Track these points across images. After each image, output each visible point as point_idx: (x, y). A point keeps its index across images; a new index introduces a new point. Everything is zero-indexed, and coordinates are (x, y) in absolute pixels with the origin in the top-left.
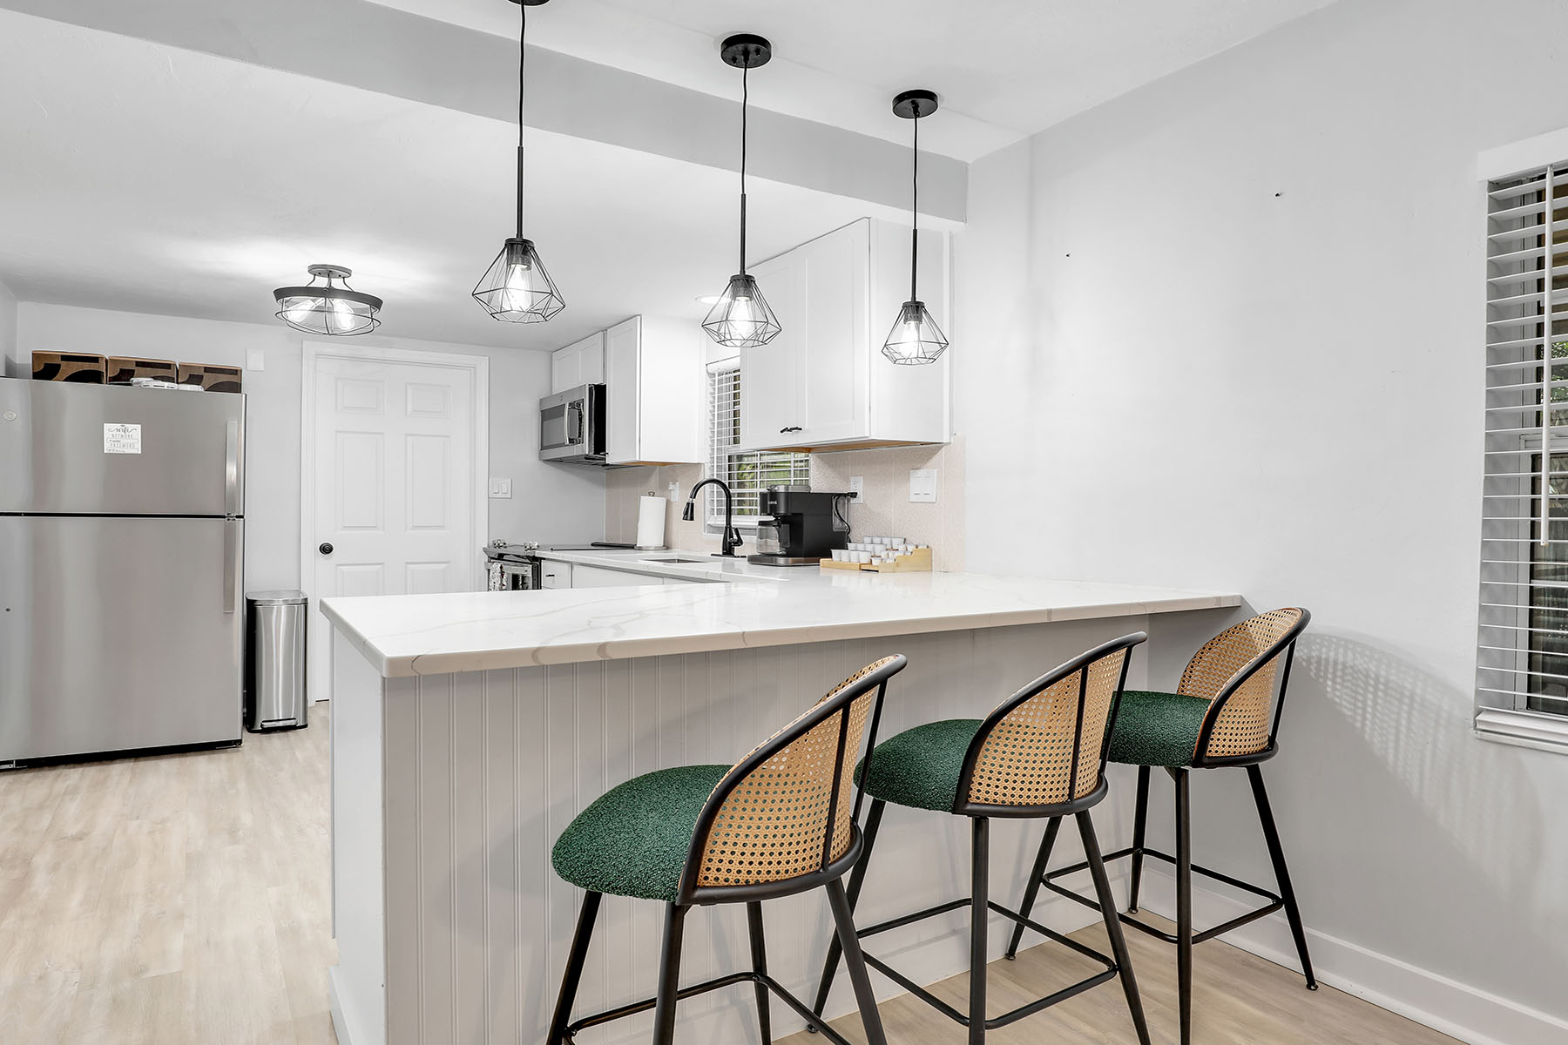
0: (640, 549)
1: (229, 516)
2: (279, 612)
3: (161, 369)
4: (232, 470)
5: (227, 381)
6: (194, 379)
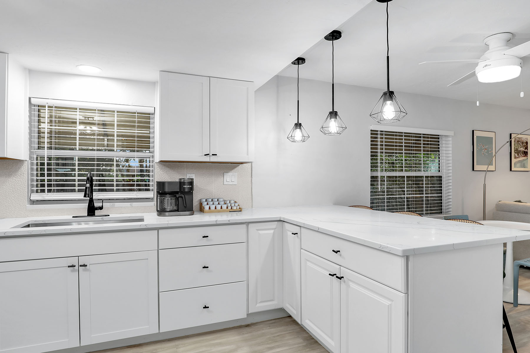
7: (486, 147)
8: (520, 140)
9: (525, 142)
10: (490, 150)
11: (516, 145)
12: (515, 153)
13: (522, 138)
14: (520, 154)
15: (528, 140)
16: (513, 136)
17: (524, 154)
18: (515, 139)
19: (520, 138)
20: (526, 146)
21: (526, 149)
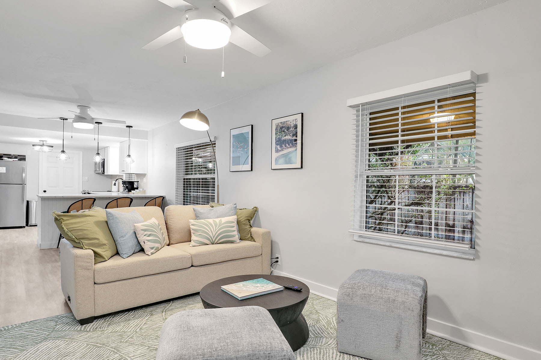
0: (112, 192)
1: (23, 184)
2: (34, 203)
3: (9, 156)
4: (24, 175)
5: (22, 158)
6: (16, 158)
7: (242, 144)
8: (285, 125)
9: (292, 125)
10: (245, 147)
11: (279, 134)
12: (277, 144)
13: (287, 122)
14: (283, 145)
15: (297, 121)
16: (275, 122)
17: (290, 144)
18: (277, 126)
19: (284, 122)
20: (295, 130)
21: (293, 135)
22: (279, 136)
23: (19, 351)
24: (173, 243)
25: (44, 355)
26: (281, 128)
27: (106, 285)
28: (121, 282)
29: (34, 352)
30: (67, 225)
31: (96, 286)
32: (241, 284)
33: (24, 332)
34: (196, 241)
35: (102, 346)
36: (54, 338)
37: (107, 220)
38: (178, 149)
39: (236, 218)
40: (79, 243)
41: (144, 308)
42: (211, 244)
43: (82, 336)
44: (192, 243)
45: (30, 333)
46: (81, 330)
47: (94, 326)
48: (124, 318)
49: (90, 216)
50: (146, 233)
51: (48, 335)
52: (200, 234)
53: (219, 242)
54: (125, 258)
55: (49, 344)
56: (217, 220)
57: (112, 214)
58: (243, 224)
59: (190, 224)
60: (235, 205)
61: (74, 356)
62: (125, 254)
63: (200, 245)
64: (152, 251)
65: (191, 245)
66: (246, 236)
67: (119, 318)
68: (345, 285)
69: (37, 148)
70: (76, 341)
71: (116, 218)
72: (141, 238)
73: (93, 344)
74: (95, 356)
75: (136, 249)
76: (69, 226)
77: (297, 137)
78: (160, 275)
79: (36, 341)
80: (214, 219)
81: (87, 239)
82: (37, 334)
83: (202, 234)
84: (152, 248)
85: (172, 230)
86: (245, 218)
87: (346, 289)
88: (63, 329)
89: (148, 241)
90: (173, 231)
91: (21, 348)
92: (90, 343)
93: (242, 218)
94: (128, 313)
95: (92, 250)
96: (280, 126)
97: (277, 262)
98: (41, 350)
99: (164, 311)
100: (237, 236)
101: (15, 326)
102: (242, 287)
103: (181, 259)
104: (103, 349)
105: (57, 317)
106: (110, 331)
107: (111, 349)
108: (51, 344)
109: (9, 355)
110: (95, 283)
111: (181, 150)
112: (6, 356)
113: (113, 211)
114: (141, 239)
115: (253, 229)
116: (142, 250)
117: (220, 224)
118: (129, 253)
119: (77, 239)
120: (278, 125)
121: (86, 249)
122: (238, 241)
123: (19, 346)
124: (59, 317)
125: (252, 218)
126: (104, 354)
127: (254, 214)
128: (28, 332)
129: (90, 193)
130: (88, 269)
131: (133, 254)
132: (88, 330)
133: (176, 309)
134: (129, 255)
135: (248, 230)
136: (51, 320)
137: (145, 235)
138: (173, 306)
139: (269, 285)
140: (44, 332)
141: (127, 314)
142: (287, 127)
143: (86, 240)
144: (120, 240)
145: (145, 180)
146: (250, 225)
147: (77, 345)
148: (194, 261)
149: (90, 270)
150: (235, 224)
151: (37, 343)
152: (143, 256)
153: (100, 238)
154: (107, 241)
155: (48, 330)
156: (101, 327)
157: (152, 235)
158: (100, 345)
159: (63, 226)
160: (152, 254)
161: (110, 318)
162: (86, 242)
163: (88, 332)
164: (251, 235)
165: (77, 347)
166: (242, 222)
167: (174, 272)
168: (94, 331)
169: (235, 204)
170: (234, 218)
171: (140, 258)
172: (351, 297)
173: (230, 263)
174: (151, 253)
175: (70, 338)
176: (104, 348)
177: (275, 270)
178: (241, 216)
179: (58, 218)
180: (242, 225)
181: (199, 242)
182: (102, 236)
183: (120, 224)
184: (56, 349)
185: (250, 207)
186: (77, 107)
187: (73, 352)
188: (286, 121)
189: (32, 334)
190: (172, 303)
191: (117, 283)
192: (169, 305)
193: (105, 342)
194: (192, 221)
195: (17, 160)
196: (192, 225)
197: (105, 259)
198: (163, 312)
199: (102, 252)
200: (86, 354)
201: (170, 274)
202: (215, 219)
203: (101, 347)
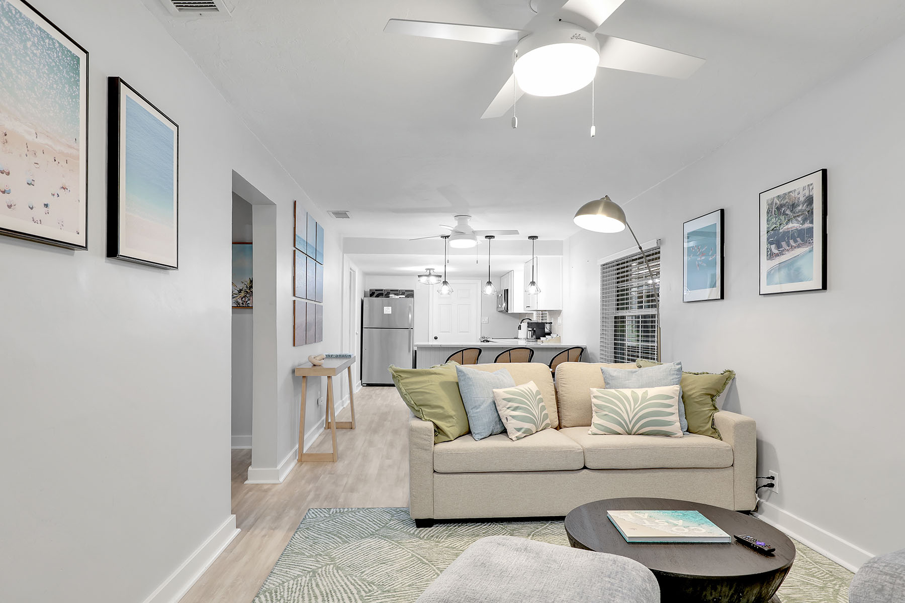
1: (410, 329)
3: (396, 292)
4: (410, 317)
5: (410, 294)
6: (403, 294)
8: (787, 200)
9: (802, 199)
11: (774, 220)
12: (771, 243)
13: (791, 194)
14: (784, 244)
15: (813, 189)
16: (766, 198)
17: (798, 239)
18: (770, 205)
19: (785, 194)
20: (808, 209)
21: (804, 220)
22: (774, 226)
23: (341, 542)
24: (566, 425)
25: (362, 554)
26: (778, 209)
27: (448, 476)
28: (470, 475)
29: (355, 547)
30: (406, 385)
31: (436, 475)
32: (645, 514)
33: (355, 520)
34: (599, 426)
35: (427, 562)
36: (382, 536)
37: (457, 381)
38: (605, 266)
39: (677, 390)
40: (419, 411)
41: (505, 523)
42: (626, 435)
43: (412, 542)
44: (593, 429)
45: (361, 523)
46: (414, 534)
47: (431, 532)
48: (473, 531)
49: (435, 374)
50: (510, 404)
51: (377, 531)
52: (606, 415)
53: (640, 432)
54: (477, 439)
55: (372, 542)
56: (640, 392)
57: (463, 372)
58: (696, 402)
59: (592, 396)
60: (680, 366)
61: (391, 567)
62: (478, 434)
63: (606, 433)
64: (519, 434)
65: (590, 432)
66: (701, 426)
67: (466, 529)
68: (876, 565)
69: (423, 279)
70: (402, 547)
71: (469, 378)
72: (502, 411)
73: (419, 557)
74: (414, 574)
75: (496, 428)
76: (408, 387)
77: (812, 222)
78: (528, 474)
79: (362, 535)
80: (632, 389)
81: (429, 407)
82: (367, 527)
83: (610, 414)
84: (519, 430)
85: (565, 404)
86: (702, 391)
87: (875, 575)
88: (396, 528)
89: (513, 418)
90: (566, 406)
91: (345, 538)
92: (416, 555)
93: (694, 391)
94: (481, 525)
95: (433, 422)
96: (776, 204)
97: (772, 485)
98: (363, 547)
99: (532, 534)
100: (678, 424)
101: (350, 510)
102: (645, 519)
103: (566, 453)
104: (427, 568)
105: (396, 509)
106: (446, 545)
107: (437, 571)
108: (375, 542)
109: (331, 544)
110: (434, 471)
111: (609, 267)
112: (327, 544)
113: (468, 368)
114: (504, 413)
115: (720, 415)
116: (504, 431)
117: (644, 399)
118: (483, 432)
119: (417, 406)
120: (773, 202)
121: (426, 420)
122: (681, 434)
123: (344, 536)
124: (398, 510)
125: (719, 392)
126: (425, 575)
127: (725, 384)
128: (360, 521)
129: (489, 341)
130: (426, 450)
131: (490, 435)
132: (422, 536)
133: (551, 536)
134: (483, 437)
135: (706, 415)
136: (387, 512)
137: (508, 408)
138: (548, 529)
139: (701, 527)
140: (375, 526)
141: (479, 526)
142: (791, 203)
143: (428, 409)
144: (472, 413)
145: (559, 320)
146: (714, 406)
147: (401, 552)
148: (587, 460)
149: (428, 451)
150: (675, 401)
151: (362, 538)
152: (504, 440)
153: (445, 406)
154: (455, 411)
155: (380, 524)
156: (438, 536)
157: (520, 409)
158: (426, 561)
159: (401, 386)
160: (518, 438)
161: (455, 526)
162: (426, 410)
163: (420, 538)
164: (713, 424)
165: (400, 555)
166: (694, 398)
167: (552, 474)
168: (428, 539)
169: (680, 364)
170: (673, 390)
171: (498, 442)
172: (887, 596)
173: (660, 473)
174: (516, 437)
175: (397, 542)
176: (429, 566)
177: (768, 503)
178: (694, 386)
179: (395, 374)
180: (694, 403)
181: (603, 428)
182: (447, 404)
183: (474, 388)
184: (378, 551)
185: (717, 370)
186: (454, 218)
187: (393, 561)
188: (789, 192)
189: (363, 524)
190: (550, 525)
191: (465, 476)
192: (544, 526)
193: (434, 559)
194: (595, 391)
195: (404, 296)
196: (595, 397)
197: (449, 438)
198: (529, 535)
199: (447, 427)
200: (405, 568)
201: (546, 475)
202: (636, 390)
203: (426, 564)
